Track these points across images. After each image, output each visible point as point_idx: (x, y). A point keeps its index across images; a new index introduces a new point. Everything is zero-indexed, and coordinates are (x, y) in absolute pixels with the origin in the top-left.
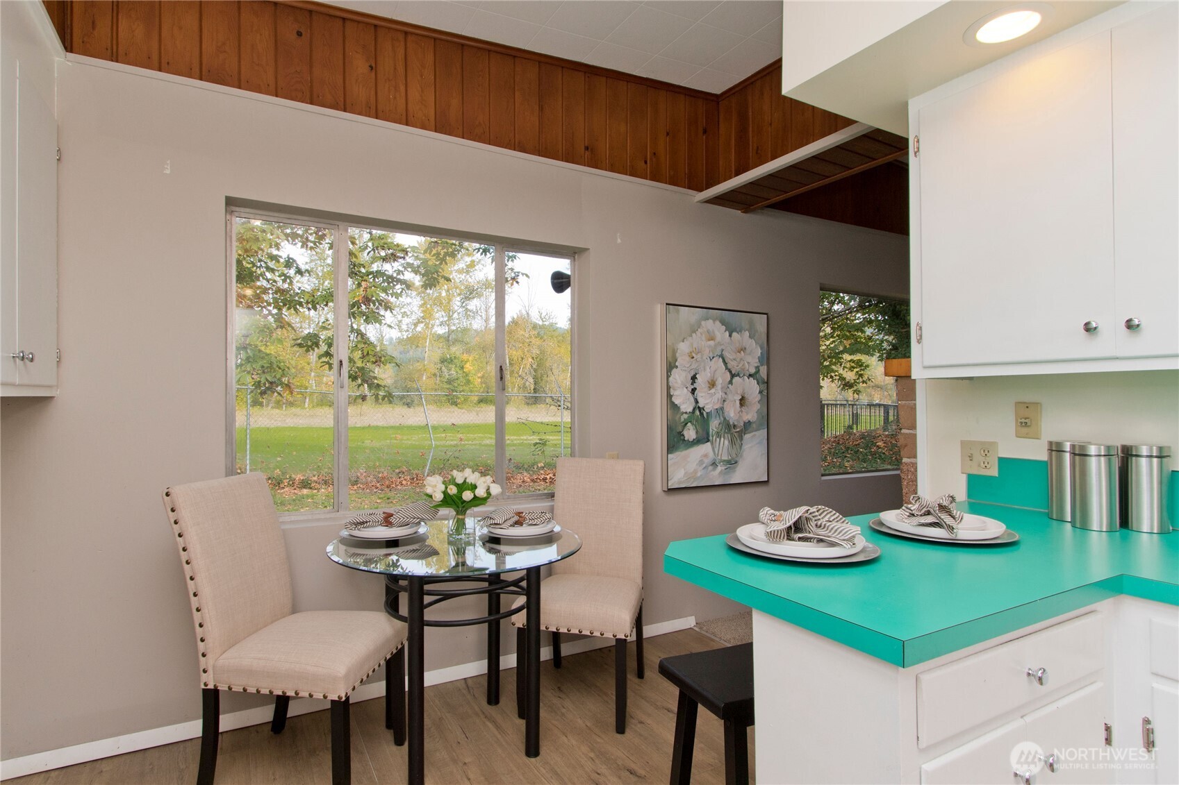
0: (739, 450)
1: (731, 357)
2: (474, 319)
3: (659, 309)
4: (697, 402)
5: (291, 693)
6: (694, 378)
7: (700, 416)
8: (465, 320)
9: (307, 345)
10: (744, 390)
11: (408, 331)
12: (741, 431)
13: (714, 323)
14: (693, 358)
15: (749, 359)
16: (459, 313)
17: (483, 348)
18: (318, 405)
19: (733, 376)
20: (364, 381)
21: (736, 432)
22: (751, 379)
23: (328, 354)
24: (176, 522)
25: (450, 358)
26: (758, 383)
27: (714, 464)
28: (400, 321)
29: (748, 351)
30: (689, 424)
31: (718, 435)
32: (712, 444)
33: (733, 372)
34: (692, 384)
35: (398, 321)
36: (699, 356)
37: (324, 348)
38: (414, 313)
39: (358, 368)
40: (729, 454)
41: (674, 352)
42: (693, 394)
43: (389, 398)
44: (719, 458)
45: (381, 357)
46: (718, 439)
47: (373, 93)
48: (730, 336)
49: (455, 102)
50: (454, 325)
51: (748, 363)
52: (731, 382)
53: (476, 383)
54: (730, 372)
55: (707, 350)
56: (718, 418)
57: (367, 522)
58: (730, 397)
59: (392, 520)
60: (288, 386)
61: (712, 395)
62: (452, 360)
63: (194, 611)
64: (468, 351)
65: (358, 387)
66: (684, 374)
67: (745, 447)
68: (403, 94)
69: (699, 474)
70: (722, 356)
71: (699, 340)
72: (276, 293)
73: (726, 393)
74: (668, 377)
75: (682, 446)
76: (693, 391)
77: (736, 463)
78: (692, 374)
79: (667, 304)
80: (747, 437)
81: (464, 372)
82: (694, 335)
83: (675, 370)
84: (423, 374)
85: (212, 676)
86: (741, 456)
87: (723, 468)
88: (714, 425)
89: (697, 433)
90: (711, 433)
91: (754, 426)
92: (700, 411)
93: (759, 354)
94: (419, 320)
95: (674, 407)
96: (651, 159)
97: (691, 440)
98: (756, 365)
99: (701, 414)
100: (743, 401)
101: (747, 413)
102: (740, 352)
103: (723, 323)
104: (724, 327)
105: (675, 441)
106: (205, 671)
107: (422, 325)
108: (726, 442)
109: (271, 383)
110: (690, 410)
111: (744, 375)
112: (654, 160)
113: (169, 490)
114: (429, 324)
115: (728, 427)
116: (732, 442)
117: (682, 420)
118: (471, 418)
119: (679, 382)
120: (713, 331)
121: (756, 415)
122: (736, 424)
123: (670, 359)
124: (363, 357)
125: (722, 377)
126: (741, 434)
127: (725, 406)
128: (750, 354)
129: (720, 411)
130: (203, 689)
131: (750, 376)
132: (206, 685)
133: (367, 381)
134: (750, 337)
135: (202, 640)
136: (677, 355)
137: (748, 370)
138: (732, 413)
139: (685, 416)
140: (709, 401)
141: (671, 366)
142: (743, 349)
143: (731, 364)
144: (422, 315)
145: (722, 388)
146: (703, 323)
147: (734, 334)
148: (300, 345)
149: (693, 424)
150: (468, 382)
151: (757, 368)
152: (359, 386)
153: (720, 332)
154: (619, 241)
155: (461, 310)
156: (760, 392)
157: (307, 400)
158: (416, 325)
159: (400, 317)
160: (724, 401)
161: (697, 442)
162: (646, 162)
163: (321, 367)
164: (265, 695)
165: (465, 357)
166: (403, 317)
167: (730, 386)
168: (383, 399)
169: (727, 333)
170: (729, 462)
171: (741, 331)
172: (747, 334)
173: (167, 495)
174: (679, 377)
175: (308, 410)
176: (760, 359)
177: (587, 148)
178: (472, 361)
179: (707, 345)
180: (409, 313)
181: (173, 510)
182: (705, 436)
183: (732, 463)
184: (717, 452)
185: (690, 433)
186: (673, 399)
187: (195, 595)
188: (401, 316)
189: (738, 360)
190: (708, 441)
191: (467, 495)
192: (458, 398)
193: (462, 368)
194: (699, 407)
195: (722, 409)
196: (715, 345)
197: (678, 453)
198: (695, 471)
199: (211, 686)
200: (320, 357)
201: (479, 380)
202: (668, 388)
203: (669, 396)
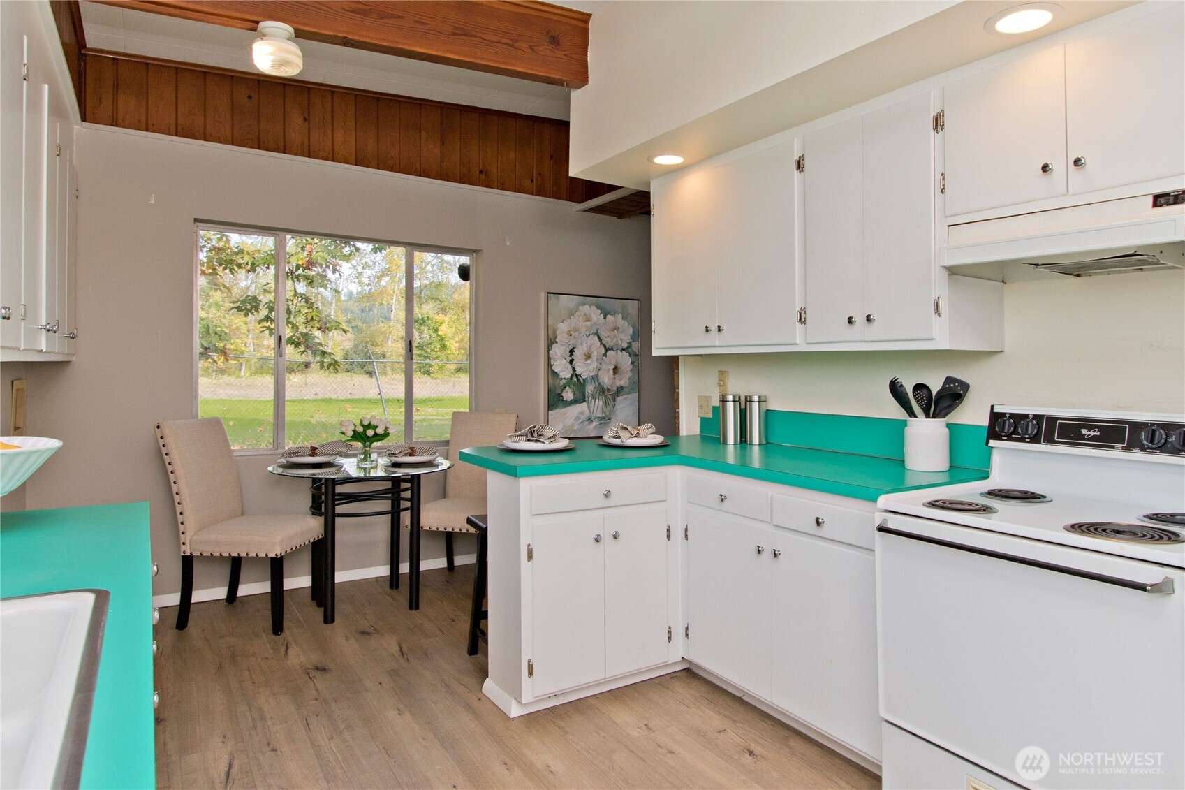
0: (612, 409)
1: (606, 335)
2: (452, 272)
3: (543, 296)
4: (574, 370)
5: (243, 555)
6: (572, 352)
7: (577, 382)
8: (440, 274)
9: (246, 309)
10: (617, 361)
11: (369, 285)
12: (615, 393)
13: (590, 308)
14: (571, 335)
15: (622, 336)
16: (433, 265)
17: (462, 308)
18: (257, 372)
19: (607, 350)
20: (307, 347)
21: (610, 395)
22: (624, 352)
23: (267, 318)
24: (164, 446)
25: (423, 318)
26: (630, 356)
27: (590, 420)
28: (360, 274)
29: (621, 330)
30: (567, 387)
31: (594, 397)
32: (588, 404)
33: (607, 347)
34: (570, 356)
35: (358, 273)
36: (577, 333)
37: (264, 312)
38: (377, 264)
39: (301, 333)
40: (603, 412)
41: (555, 331)
42: (571, 364)
43: (334, 365)
44: (594, 414)
45: (326, 324)
46: (593, 400)
47: (306, 136)
48: (605, 318)
49: (371, 143)
50: (427, 278)
51: (621, 339)
52: (605, 355)
53: (453, 348)
54: (605, 346)
55: (584, 329)
56: (593, 383)
57: (298, 453)
58: (604, 366)
59: (317, 451)
60: (223, 352)
61: (588, 365)
62: (424, 321)
63: (177, 504)
64: (444, 311)
65: (302, 354)
66: (563, 348)
67: (618, 407)
68: (330, 138)
69: (576, 428)
70: (597, 334)
71: (577, 321)
72: (211, 250)
73: (601, 364)
74: (549, 350)
75: (561, 404)
76: (571, 361)
77: (610, 419)
78: (571, 348)
79: (549, 293)
80: (619, 399)
81: (439, 335)
82: (572, 317)
83: (555, 344)
84: (388, 338)
85: (189, 546)
86: (614, 414)
87: (598, 423)
88: (590, 389)
89: (574, 394)
90: (587, 395)
91: (626, 390)
92: (577, 377)
93: (631, 332)
94: (383, 272)
95: (555, 374)
96: (537, 179)
97: (569, 400)
98: (628, 341)
99: (578, 380)
100: (616, 370)
101: (620, 380)
102: (613, 331)
103: (598, 307)
104: (599, 311)
105: (555, 400)
106: (184, 544)
107: (387, 279)
108: (601, 403)
109: (206, 349)
110: (569, 376)
111: (617, 349)
112: (539, 178)
113: (159, 424)
114: (396, 276)
115: (602, 390)
116: (606, 403)
117: (561, 384)
118: (447, 390)
119: (559, 354)
120: (589, 315)
121: (628, 382)
122: (609, 388)
123: (551, 336)
124: (307, 322)
125: (597, 350)
126: (614, 397)
127: (600, 374)
128: (622, 332)
129: (595, 378)
130: (183, 556)
131: (623, 349)
132: (184, 552)
133: (311, 348)
134: (623, 318)
135: (182, 523)
136: (557, 333)
137: (621, 345)
138: (606, 379)
139: (564, 381)
140: (584, 370)
141: (551, 342)
142: (617, 329)
143: (606, 341)
144: (388, 266)
145: (597, 359)
146: (580, 307)
147: (609, 316)
148: (239, 309)
149: (570, 388)
150: (444, 347)
151: (630, 344)
152: (303, 352)
153: (596, 315)
154: (508, 243)
155: (435, 261)
156: (632, 363)
157: (244, 368)
158: (380, 278)
159: (360, 269)
160: (599, 370)
161: (575, 402)
162: (532, 181)
163: (261, 332)
164: (226, 557)
165: (440, 317)
166: (363, 268)
167: (604, 357)
168: (329, 367)
169: (602, 316)
170: (603, 419)
171: (614, 314)
172: (620, 316)
173: (158, 427)
174: (559, 351)
175: (244, 379)
176: (633, 337)
177: (481, 172)
178: (449, 322)
179: (584, 326)
180: (371, 264)
181: (162, 438)
182: (582, 397)
183: (605, 420)
184: (592, 410)
185: (568, 395)
186: (553, 368)
187: (177, 493)
188: (361, 267)
189: (612, 337)
190: (584, 401)
191: (370, 433)
192: (432, 366)
193: (436, 330)
194: (576, 375)
195: (597, 376)
196: (592, 325)
197: (557, 411)
198: (573, 425)
199: (188, 554)
200: (260, 322)
201: (457, 345)
202: (549, 359)
203: (550, 366)
